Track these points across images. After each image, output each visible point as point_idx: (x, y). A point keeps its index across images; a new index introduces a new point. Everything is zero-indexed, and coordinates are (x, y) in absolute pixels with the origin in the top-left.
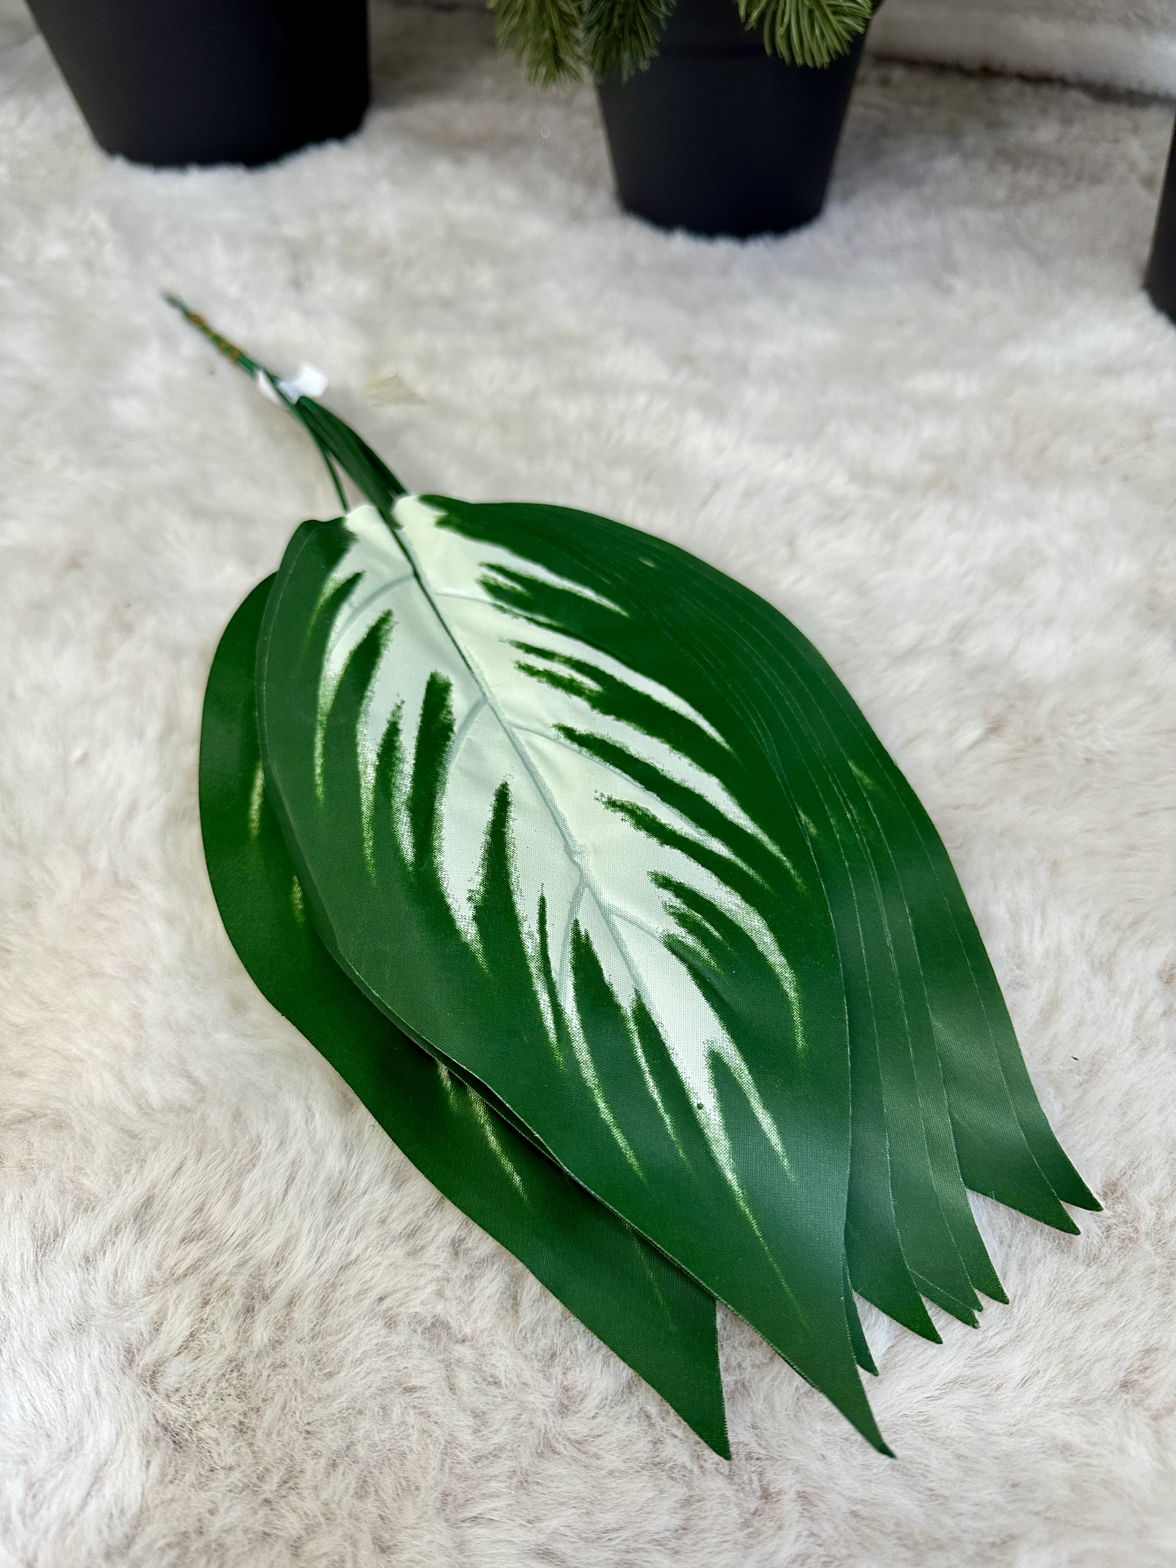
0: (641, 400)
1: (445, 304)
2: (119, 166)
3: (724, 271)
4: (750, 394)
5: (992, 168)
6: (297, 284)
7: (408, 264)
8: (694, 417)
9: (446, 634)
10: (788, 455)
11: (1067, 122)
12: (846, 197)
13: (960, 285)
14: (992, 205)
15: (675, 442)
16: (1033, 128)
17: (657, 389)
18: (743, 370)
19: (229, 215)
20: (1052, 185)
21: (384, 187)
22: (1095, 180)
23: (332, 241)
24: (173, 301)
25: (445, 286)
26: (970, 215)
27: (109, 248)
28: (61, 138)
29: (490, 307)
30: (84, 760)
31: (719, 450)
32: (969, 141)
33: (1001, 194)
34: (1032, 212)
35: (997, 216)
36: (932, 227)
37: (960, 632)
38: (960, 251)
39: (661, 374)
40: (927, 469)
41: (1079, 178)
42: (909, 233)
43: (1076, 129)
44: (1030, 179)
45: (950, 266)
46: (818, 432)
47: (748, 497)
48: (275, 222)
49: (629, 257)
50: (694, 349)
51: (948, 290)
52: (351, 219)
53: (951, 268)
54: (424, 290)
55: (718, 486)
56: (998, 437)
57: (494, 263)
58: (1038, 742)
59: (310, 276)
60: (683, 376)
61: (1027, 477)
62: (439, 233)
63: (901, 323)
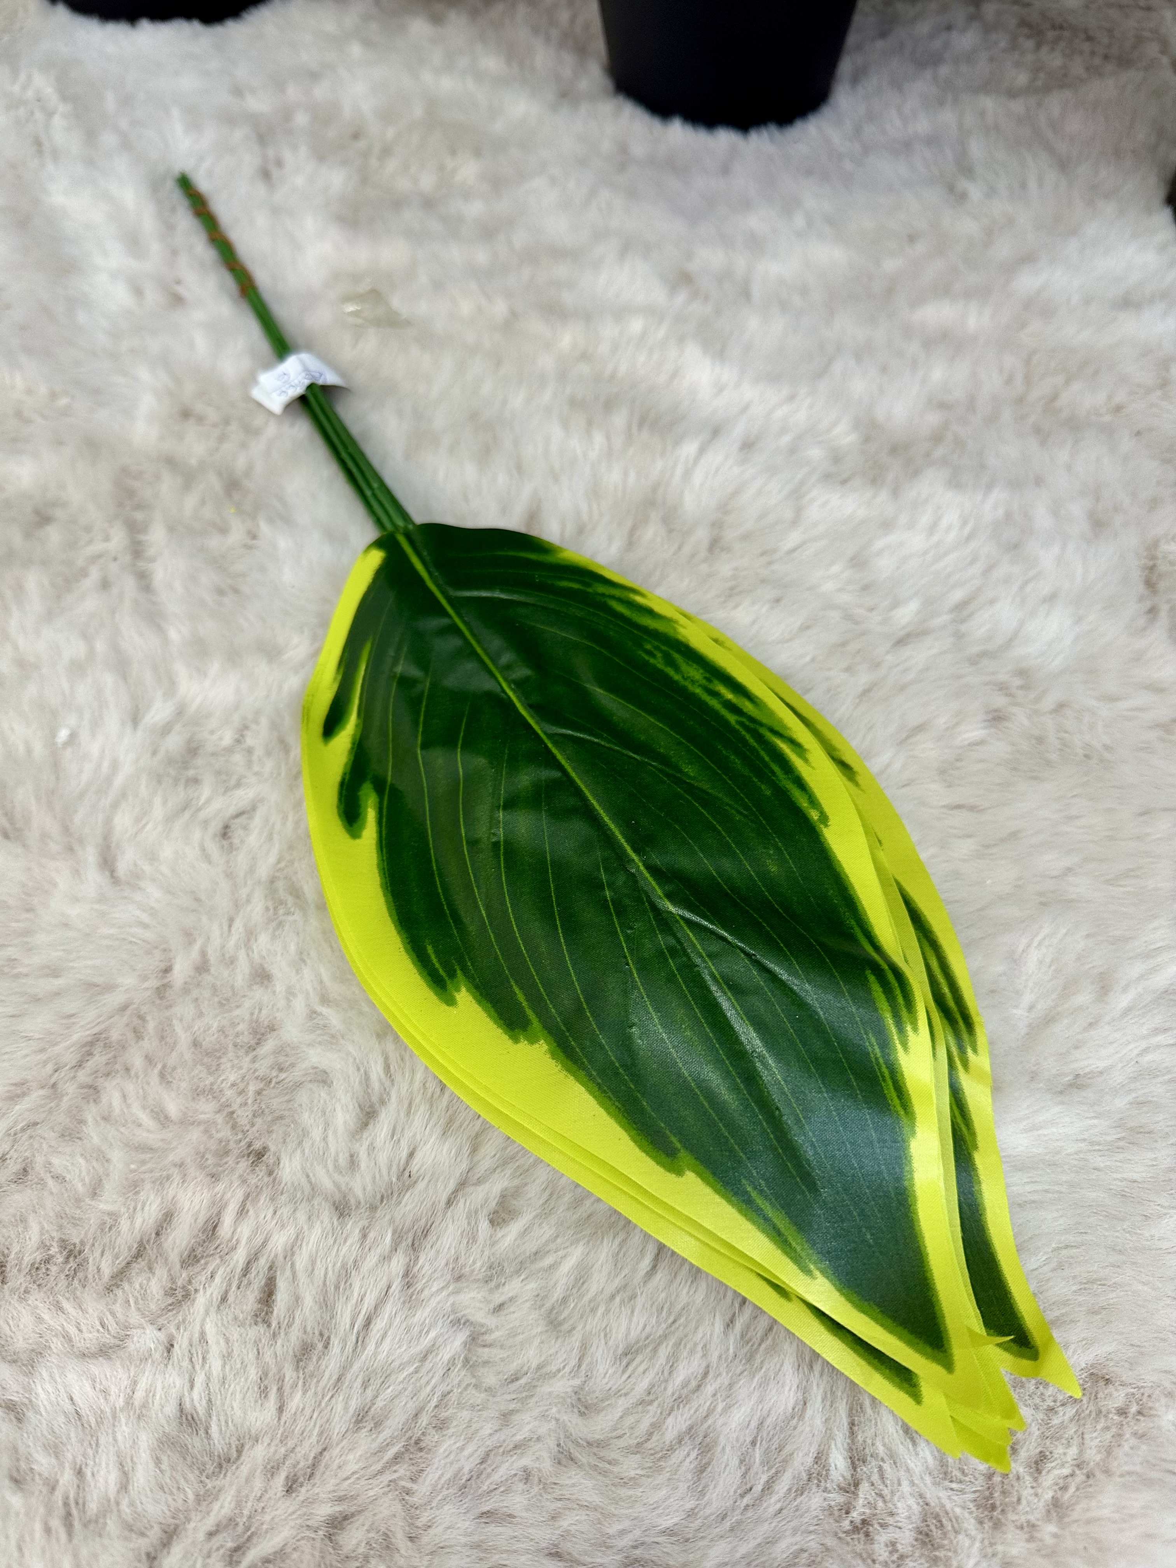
2: (62, 14)
3: (726, 169)
6: (265, 175)
7: (386, 152)
10: (791, 398)
12: (855, 80)
14: (1012, 94)
15: (675, 374)
17: (653, 313)
18: (746, 294)
19: (188, 83)
20: (1077, 68)
22: (1124, 62)
23: (301, 119)
25: (427, 182)
26: (988, 103)
32: (990, 9)
33: (1022, 79)
34: (1055, 103)
35: (1018, 106)
37: (962, 611)
38: (976, 149)
39: (658, 294)
40: (933, 419)
46: (822, 373)
47: (748, 446)
48: (238, 91)
49: (623, 149)
50: (692, 267)
51: (963, 197)
52: (321, 92)
53: (967, 170)
54: (403, 184)
55: (716, 432)
56: (1009, 381)
57: (477, 152)
58: (1040, 740)
59: (279, 163)
60: (681, 298)
61: (1037, 430)
62: (418, 111)
63: (912, 239)
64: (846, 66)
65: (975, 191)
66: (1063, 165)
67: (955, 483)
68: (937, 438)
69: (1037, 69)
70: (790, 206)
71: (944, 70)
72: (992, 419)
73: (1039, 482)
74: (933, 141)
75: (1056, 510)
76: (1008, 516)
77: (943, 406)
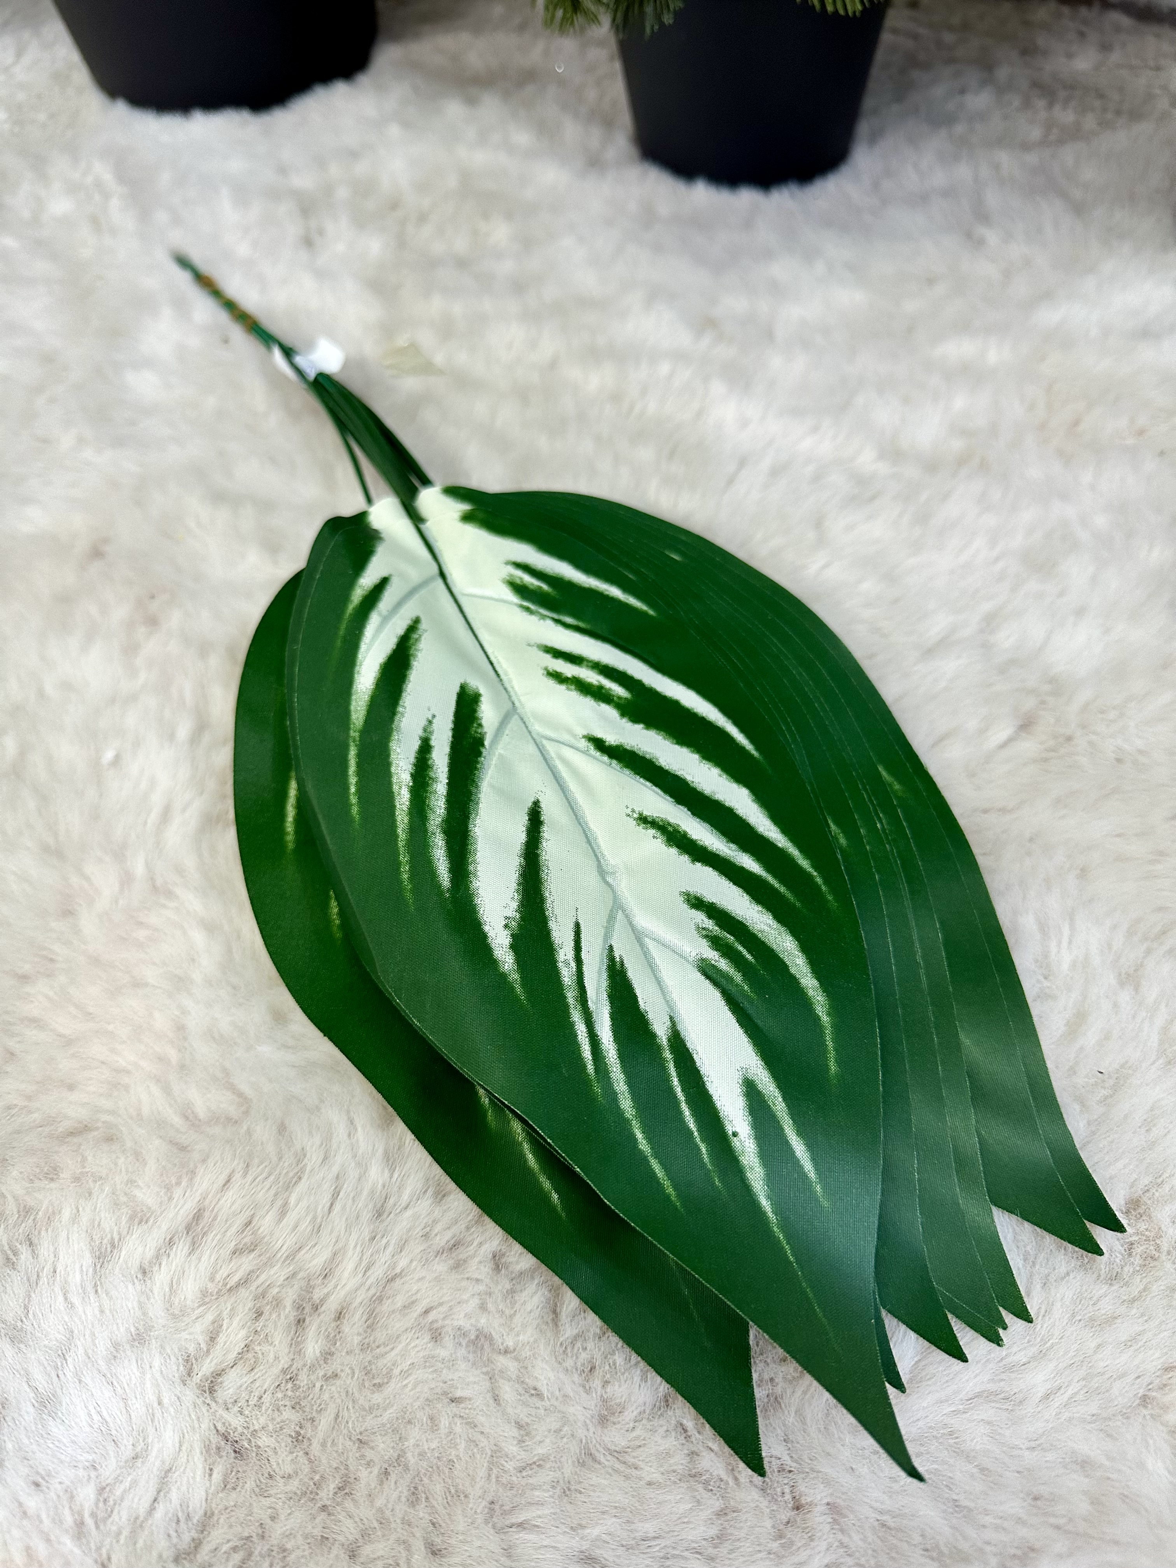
0: (665, 368)
1: (462, 263)
2: (121, 109)
3: (748, 224)
4: (776, 362)
5: (1027, 104)
6: (308, 242)
7: (422, 218)
8: (718, 388)
9: (474, 638)
10: (816, 429)
11: (1105, 47)
12: (874, 139)
13: (992, 237)
14: (1026, 147)
15: (700, 414)
16: (1070, 56)
17: (680, 357)
18: (769, 335)
19: (236, 165)
20: (1090, 122)
21: (394, 131)
22: (1136, 116)
23: (342, 193)
24: (183, 262)
25: (461, 244)
26: (1004, 157)
27: (115, 203)
28: (60, 78)
29: (506, 267)
30: (117, 760)
31: (744, 423)
32: (1002, 73)
33: (1036, 133)
34: (1068, 154)
35: (1032, 158)
36: (963, 172)
37: (991, 622)
38: (993, 198)
39: (684, 338)
40: (957, 445)
41: (1118, 113)
42: (939, 178)
43: (1115, 57)
44: (1066, 116)
45: (982, 216)
46: (845, 405)
47: (776, 473)
48: (283, 170)
49: (649, 209)
50: (717, 312)
51: (981, 242)
52: (361, 168)
54: (438, 248)
55: (743, 464)
56: (1031, 408)
57: (509, 216)
58: (1069, 740)
59: (321, 232)
60: (706, 340)
61: (1060, 453)
62: (452, 182)
63: (931, 281)
64: (863, 128)
66: (1079, 209)
68: (962, 460)
69: (1049, 126)
70: (811, 254)
71: (959, 129)
72: (1015, 444)
73: (1064, 496)
74: (949, 192)
77: (966, 433)
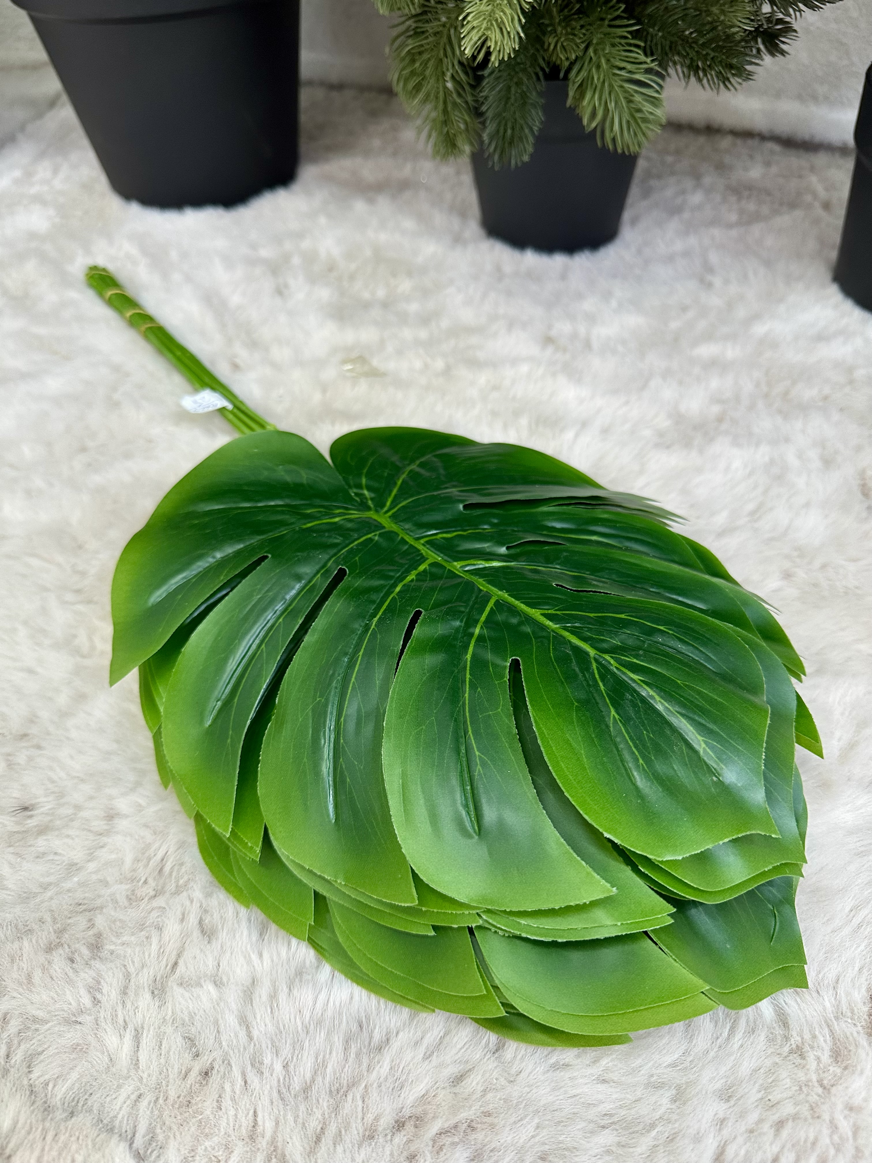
1: (385, 305)
2: (135, 209)
4: (595, 362)
5: (724, 199)
6: (279, 293)
7: (352, 277)
8: (562, 380)
10: (627, 403)
11: (768, 164)
12: (635, 223)
14: (730, 226)
15: (552, 395)
16: (746, 169)
17: (534, 361)
18: (588, 345)
23: (296, 260)
25: (381, 293)
26: (716, 232)
28: (87, 187)
31: (581, 401)
32: (707, 180)
33: (733, 217)
34: (756, 230)
35: (734, 233)
36: (692, 241)
37: (755, 514)
39: (535, 351)
44: (751, 206)
46: (644, 387)
47: (605, 431)
48: (254, 247)
49: (498, 269)
50: (553, 333)
51: (710, 285)
52: (306, 244)
53: (709, 269)
54: (366, 295)
55: (584, 424)
56: (758, 385)
57: (410, 274)
58: (815, 585)
59: (286, 286)
60: (550, 350)
61: (780, 412)
62: (368, 252)
63: (684, 309)
64: (627, 215)
65: (717, 281)
66: (768, 264)
67: (736, 443)
68: (720, 420)
69: (741, 212)
70: (607, 296)
71: (686, 215)
72: (752, 407)
73: (787, 440)
74: (686, 254)
75: (800, 455)
76: (772, 461)
77: (720, 401)
